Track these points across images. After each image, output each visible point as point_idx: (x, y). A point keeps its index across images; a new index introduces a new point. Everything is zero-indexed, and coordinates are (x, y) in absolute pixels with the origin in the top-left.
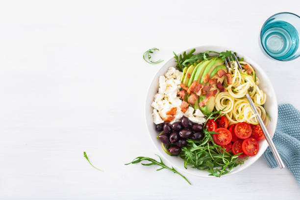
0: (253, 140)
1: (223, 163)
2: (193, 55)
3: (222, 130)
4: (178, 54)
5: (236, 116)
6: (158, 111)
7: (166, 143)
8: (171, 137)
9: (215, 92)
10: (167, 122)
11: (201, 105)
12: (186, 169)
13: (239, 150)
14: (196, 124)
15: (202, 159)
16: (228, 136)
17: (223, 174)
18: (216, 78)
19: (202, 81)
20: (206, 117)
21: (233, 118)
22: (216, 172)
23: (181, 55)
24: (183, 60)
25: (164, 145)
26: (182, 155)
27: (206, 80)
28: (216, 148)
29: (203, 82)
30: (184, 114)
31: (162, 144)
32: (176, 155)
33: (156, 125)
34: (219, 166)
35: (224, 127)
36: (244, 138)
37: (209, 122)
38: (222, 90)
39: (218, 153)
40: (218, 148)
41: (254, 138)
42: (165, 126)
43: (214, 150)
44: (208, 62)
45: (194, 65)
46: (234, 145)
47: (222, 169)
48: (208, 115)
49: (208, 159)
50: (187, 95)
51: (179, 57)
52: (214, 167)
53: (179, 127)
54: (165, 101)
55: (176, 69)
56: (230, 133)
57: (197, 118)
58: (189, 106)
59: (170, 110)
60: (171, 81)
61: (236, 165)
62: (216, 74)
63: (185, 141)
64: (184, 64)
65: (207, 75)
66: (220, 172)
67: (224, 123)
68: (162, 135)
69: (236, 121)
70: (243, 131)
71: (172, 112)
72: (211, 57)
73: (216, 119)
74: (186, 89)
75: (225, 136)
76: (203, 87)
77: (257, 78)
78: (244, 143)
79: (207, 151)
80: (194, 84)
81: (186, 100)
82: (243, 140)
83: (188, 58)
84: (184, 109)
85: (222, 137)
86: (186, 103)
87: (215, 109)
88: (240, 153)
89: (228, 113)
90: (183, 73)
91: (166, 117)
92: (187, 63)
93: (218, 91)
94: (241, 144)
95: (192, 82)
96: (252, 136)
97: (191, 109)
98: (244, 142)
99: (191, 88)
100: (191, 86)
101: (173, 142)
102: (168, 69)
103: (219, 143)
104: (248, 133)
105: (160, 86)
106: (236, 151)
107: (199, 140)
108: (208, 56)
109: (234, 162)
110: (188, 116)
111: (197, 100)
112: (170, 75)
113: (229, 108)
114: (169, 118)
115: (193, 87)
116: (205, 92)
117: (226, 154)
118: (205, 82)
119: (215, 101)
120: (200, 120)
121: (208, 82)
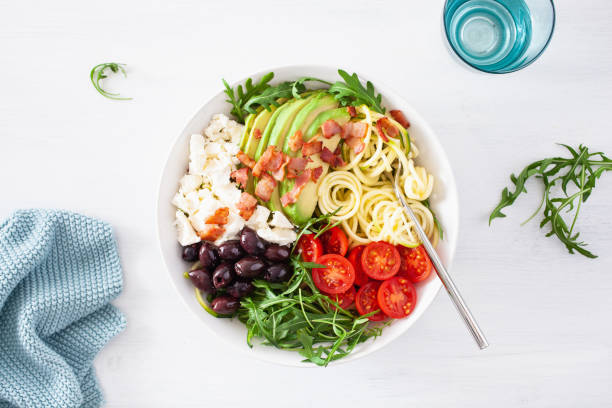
0: (403, 281)
1: (334, 335)
2: (269, 86)
3: (334, 260)
4: (234, 83)
5: (367, 227)
6: (187, 215)
7: (205, 290)
8: (217, 274)
9: (317, 172)
10: (207, 242)
11: (285, 201)
12: (251, 347)
13: (372, 305)
14: (275, 246)
15: (285, 325)
16: (346, 274)
17: (334, 358)
18: (320, 140)
19: (286, 148)
20: (295, 229)
21: (359, 231)
22: (319, 354)
23: (240, 87)
24: (245, 99)
25: (201, 294)
26: (244, 316)
27: (295, 145)
28: (320, 301)
29: (290, 149)
30: (247, 223)
31: (198, 291)
32: (230, 316)
33: (185, 248)
34: (325, 340)
35: (338, 253)
36: (382, 277)
37: (304, 241)
38: (335, 167)
39: (323, 312)
40: (324, 301)
41: (405, 278)
42: (203, 249)
43: (315, 304)
44: (302, 102)
45: (270, 110)
46: (360, 292)
47: (331, 348)
48: (302, 224)
49: (301, 326)
50: (253, 179)
51: (235, 90)
52: (314, 342)
53: (235, 251)
54: (205, 190)
55: (231, 119)
56: (350, 267)
57: (279, 232)
58: (259, 203)
59: (212, 213)
60: (216, 148)
61: (363, 339)
62: (319, 131)
63: (249, 283)
64: (247, 107)
65: (299, 133)
66: (327, 353)
67: (339, 242)
68: (197, 270)
69: (366, 237)
70: (380, 260)
71: (219, 219)
72: (309, 91)
73: (319, 233)
74: (250, 165)
75: (339, 272)
76: (288, 160)
78: (382, 289)
79: (298, 306)
80: (268, 155)
81: (252, 191)
82: (380, 282)
83: (258, 93)
84: (247, 212)
85: (334, 275)
86: (251, 197)
87: (317, 213)
88: (375, 312)
89: (349, 221)
90: (245, 128)
91: (205, 229)
92: (255, 106)
93: (326, 170)
94: (377, 290)
95: (265, 149)
96: (400, 274)
97: (262, 213)
98: (382, 286)
99: (262, 164)
100: (261, 157)
101: (222, 287)
102: (212, 120)
103: (325, 289)
104: (392, 266)
105: (192, 157)
106: (364, 307)
107: (281, 282)
108: (302, 89)
109: (360, 332)
110: (256, 226)
111: (276, 190)
112: (214, 134)
113: (350, 208)
114: (211, 231)
115: (266, 161)
116: (293, 171)
117: (343, 315)
118: (294, 149)
119: (317, 193)
120: (283, 236)
121: (299, 149)
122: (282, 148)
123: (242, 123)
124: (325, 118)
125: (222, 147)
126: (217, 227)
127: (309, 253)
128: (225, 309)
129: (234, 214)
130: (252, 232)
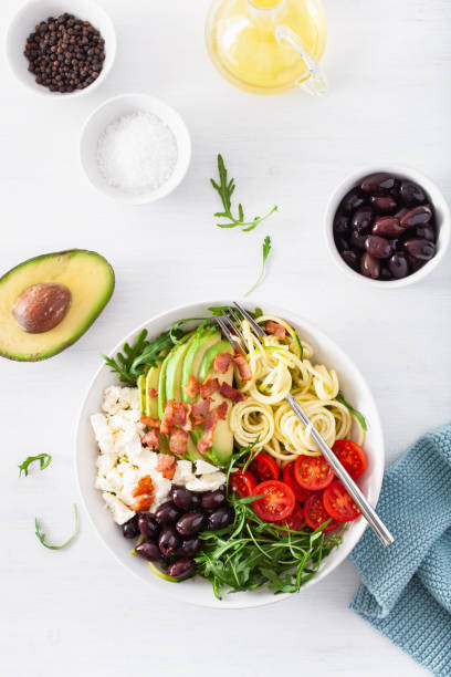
1: (292, 558)
2: (147, 343)
3: (268, 487)
4: (112, 354)
6: (114, 494)
7: (157, 560)
8: (162, 540)
9: (222, 410)
10: (142, 512)
11: (202, 447)
12: (221, 599)
13: (322, 516)
14: (208, 493)
16: (285, 496)
17: (303, 582)
18: (214, 377)
19: (185, 398)
20: (224, 471)
21: (283, 450)
22: (289, 582)
23: (120, 355)
24: (128, 363)
25: (156, 566)
27: (192, 391)
28: (269, 530)
29: (189, 397)
30: (173, 482)
31: (150, 564)
32: (190, 576)
33: (123, 526)
34: (289, 566)
35: (271, 478)
36: (321, 486)
37: (235, 479)
38: (238, 398)
39: (275, 539)
40: (273, 528)
42: (141, 521)
43: (265, 535)
44: (184, 347)
45: (156, 366)
46: (306, 507)
47: (297, 572)
48: (227, 463)
49: (260, 560)
51: (116, 359)
53: (173, 513)
54: (123, 463)
55: (123, 387)
56: (287, 488)
57: (205, 478)
58: (177, 459)
59: (136, 485)
61: (326, 552)
62: (212, 367)
63: (196, 539)
64: (133, 371)
65: (192, 378)
66: (295, 576)
67: (269, 468)
68: (143, 542)
70: (313, 471)
71: (146, 488)
72: (187, 332)
73: (246, 465)
74: (157, 425)
75: (278, 497)
76: (190, 408)
77: (302, 343)
79: (251, 543)
80: (169, 410)
81: (168, 450)
82: (322, 491)
83: (139, 354)
84: (169, 471)
85: (274, 500)
86: (168, 456)
87: (236, 448)
88: (327, 523)
89: (271, 443)
90: (139, 390)
91: (135, 502)
92: (141, 367)
93: (230, 404)
94: (321, 500)
97: (184, 467)
98: (325, 496)
99: (167, 421)
100: (164, 415)
102: (105, 395)
103: (271, 518)
104: (327, 471)
105: (97, 439)
106: (315, 522)
107: (226, 527)
108: (179, 334)
109: (320, 548)
110: (184, 481)
111: (189, 440)
112: (112, 406)
113: (266, 431)
114: (142, 502)
115: (170, 417)
116: (200, 418)
117: (297, 536)
118: (192, 396)
119: (230, 428)
120: (212, 481)
121: (198, 394)
122: (182, 397)
123: (134, 385)
124: (213, 354)
125: (124, 417)
126: (145, 496)
127: (244, 489)
128: (182, 571)
129: (158, 478)
130: (181, 488)
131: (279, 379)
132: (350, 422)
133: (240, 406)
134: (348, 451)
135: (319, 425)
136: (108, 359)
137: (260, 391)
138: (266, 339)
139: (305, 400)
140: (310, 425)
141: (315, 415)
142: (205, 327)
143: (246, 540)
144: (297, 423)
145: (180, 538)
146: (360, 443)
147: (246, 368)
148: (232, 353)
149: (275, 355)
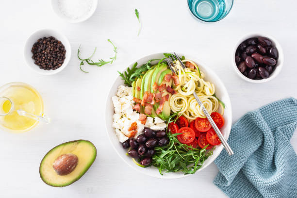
1: (194, 160)
2: (137, 69)
3: (184, 130)
4: (122, 72)
6: (120, 130)
7: (136, 158)
8: (140, 149)
9: (167, 96)
10: (132, 136)
11: (158, 112)
12: (162, 175)
13: (205, 143)
14: (159, 131)
15: (173, 162)
16: (191, 134)
17: (197, 169)
18: (165, 83)
20: (166, 123)
21: (190, 115)
22: (190, 170)
23: (125, 72)
24: (129, 76)
25: (135, 160)
26: (156, 164)
27: (155, 88)
28: (184, 148)
30: (145, 126)
31: (133, 159)
32: (149, 166)
33: (123, 143)
34: (191, 163)
35: (185, 126)
36: (206, 130)
37: (170, 126)
38: (173, 93)
39: (186, 152)
40: (185, 146)
42: (131, 141)
43: (182, 149)
44: (152, 71)
45: (140, 78)
46: (199, 139)
47: (194, 165)
48: (167, 119)
49: (180, 160)
50: (142, 107)
51: (124, 74)
52: (187, 166)
53: (144, 138)
54: (124, 117)
55: (126, 86)
56: (192, 130)
57: (158, 125)
58: (147, 116)
59: (130, 126)
60: (123, 99)
61: (206, 158)
62: (163, 79)
63: (153, 150)
64: (130, 79)
65: (155, 83)
66: (193, 168)
67: (184, 122)
68: (131, 150)
70: (203, 124)
71: (134, 127)
72: (153, 65)
73: (175, 121)
74: (140, 102)
75: (188, 134)
76: (154, 95)
77: (201, 72)
78: (207, 135)
79: (176, 153)
80: (145, 96)
81: (143, 112)
82: (206, 133)
83: (133, 72)
84: (144, 121)
85: (186, 135)
86: (144, 115)
87: (172, 113)
88: (207, 146)
89: (185, 112)
90: (133, 88)
91: (129, 133)
92: (134, 78)
93: (170, 95)
94: (206, 137)
95: (144, 93)
97: (150, 119)
99: (144, 100)
100: (143, 98)
101: (143, 154)
102: (118, 89)
103: (185, 142)
104: (208, 125)
105: (115, 106)
106: (202, 145)
107: (166, 145)
108: (150, 65)
109: (204, 156)
110: (149, 126)
111: (153, 109)
112: (121, 94)
113: (184, 107)
114: (132, 133)
115: (146, 98)
116: (158, 99)
117: (195, 151)
118: (155, 90)
119: (169, 105)
120: (161, 126)
121: (158, 90)
122: (151, 91)
123: (130, 86)
124: (164, 74)
125: (126, 98)
127: (174, 130)
128: (147, 163)
129: (139, 124)
130: (148, 128)
131: (191, 86)
132: (218, 105)
133: (174, 96)
134: (217, 117)
135: (206, 106)
136: (121, 74)
137: (182, 90)
138: (186, 69)
139: (200, 95)
140: (202, 105)
141: (204, 101)
142: (161, 63)
143: (174, 151)
144: (197, 105)
145: (147, 149)
146: (222, 114)
147: (177, 80)
148: (172, 74)
149: (190, 75)
